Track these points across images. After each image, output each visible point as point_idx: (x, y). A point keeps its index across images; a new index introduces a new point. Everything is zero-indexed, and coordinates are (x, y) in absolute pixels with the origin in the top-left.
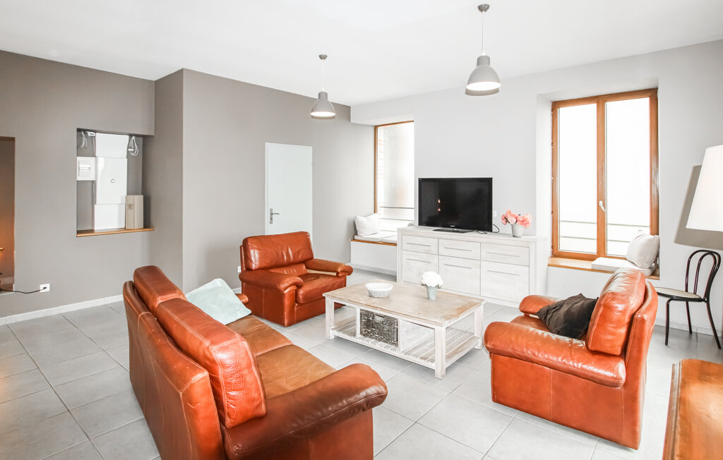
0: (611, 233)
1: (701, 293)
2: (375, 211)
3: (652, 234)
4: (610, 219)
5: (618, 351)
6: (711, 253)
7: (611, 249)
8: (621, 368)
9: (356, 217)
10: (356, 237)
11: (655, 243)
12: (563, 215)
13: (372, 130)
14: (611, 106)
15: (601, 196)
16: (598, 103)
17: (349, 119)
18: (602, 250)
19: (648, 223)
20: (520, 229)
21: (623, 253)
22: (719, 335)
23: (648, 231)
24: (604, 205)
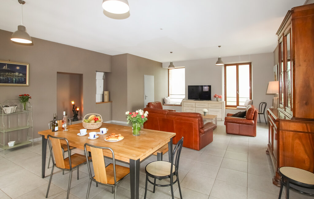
0: (240, 100)
1: (262, 112)
2: (169, 96)
3: (250, 99)
4: (240, 96)
5: (252, 118)
6: (264, 103)
7: (240, 104)
8: (253, 122)
9: (164, 98)
10: (164, 104)
11: (252, 101)
12: (227, 96)
13: (168, 70)
14: (240, 66)
15: (238, 90)
16: (237, 66)
17: (162, 67)
18: (238, 104)
19: (249, 97)
20: (219, 99)
21: (244, 105)
22: (267, 122)
23: (249, 99)
24: (238, 92)
